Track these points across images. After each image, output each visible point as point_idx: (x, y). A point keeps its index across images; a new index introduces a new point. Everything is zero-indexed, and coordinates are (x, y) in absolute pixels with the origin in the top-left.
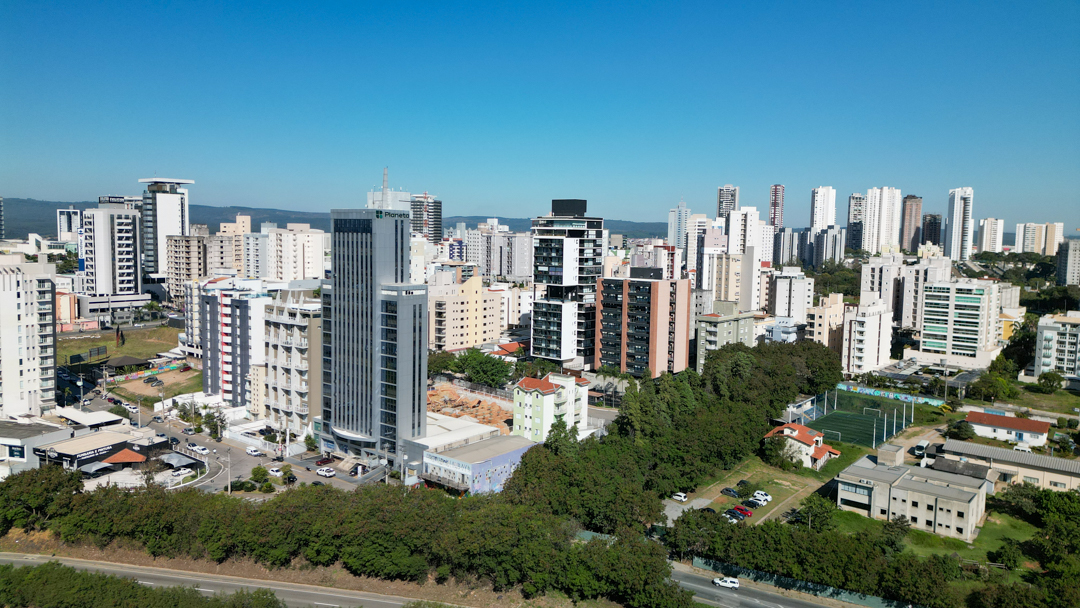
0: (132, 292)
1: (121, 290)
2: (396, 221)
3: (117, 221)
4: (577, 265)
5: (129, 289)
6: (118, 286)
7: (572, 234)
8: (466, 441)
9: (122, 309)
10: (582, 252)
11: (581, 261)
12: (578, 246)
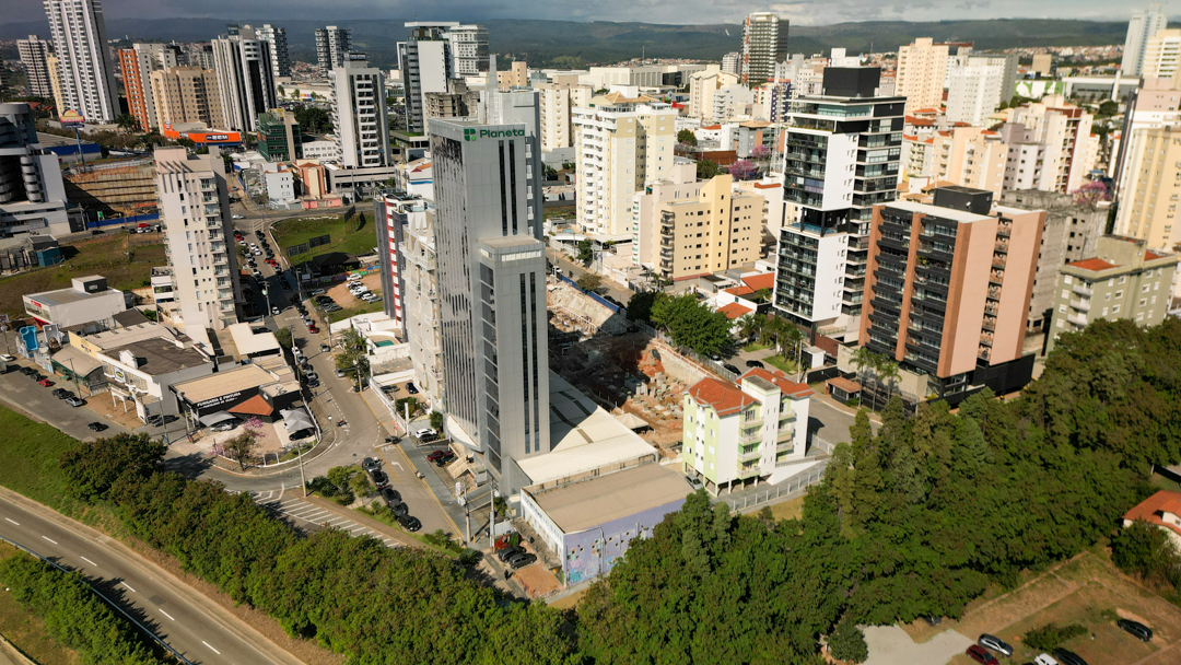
0: (378, 164)
1: (367, 161)
2: (501, 143)
3: (357, 82)
4: (852, 176)
5: (375, 161)
6: (364, 157)
7: (844, 128)
8: (596, 472)
9: (369, 184)
10: (861, 155)
11: (860, 170)
12: (855, 146)
